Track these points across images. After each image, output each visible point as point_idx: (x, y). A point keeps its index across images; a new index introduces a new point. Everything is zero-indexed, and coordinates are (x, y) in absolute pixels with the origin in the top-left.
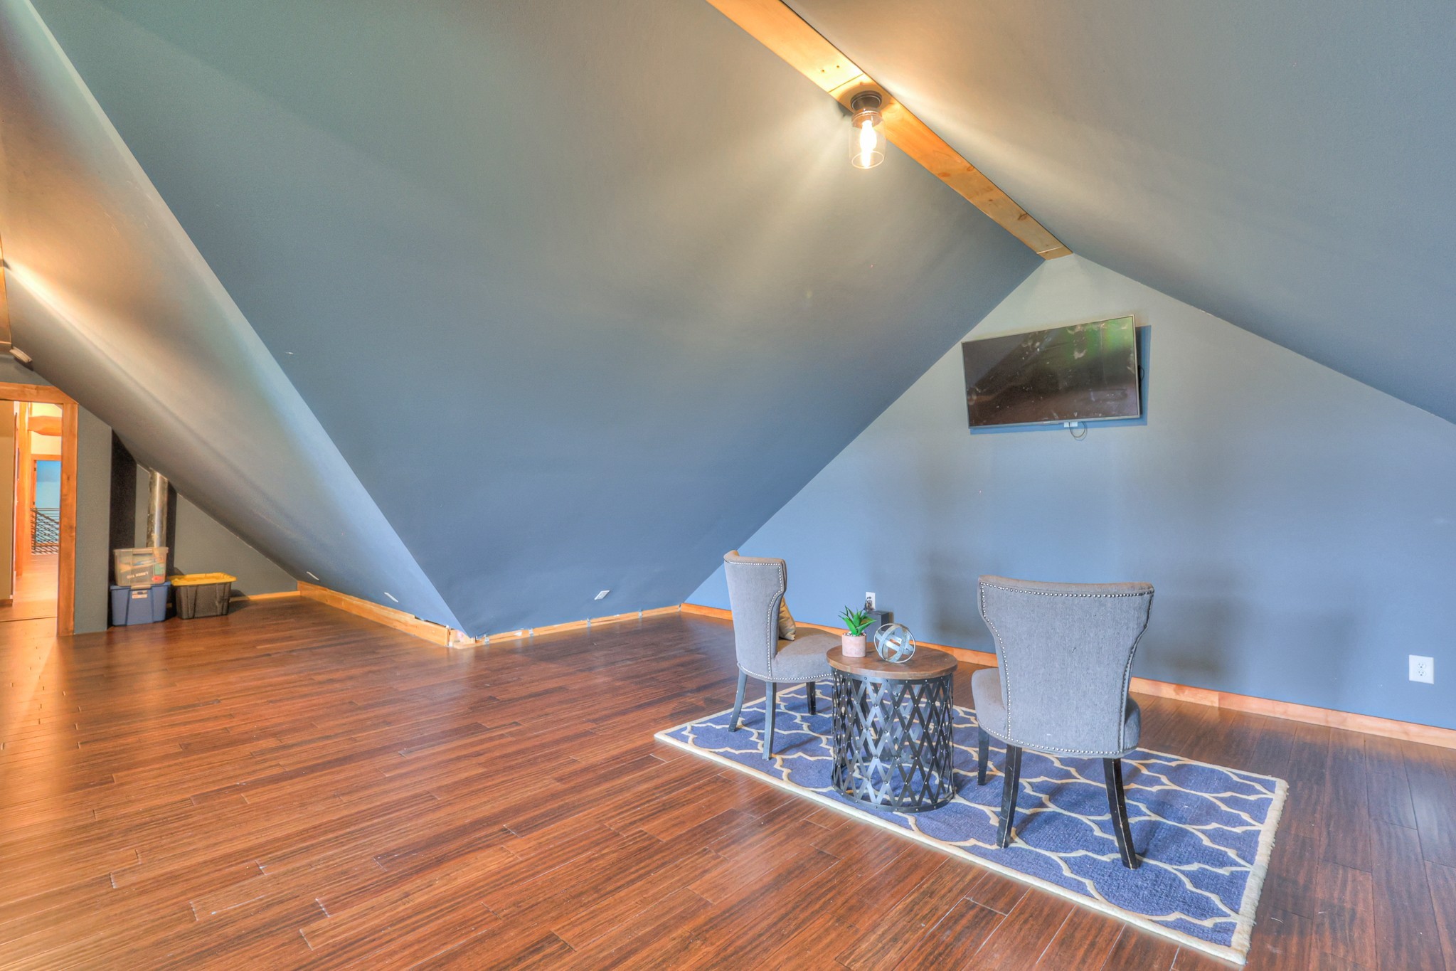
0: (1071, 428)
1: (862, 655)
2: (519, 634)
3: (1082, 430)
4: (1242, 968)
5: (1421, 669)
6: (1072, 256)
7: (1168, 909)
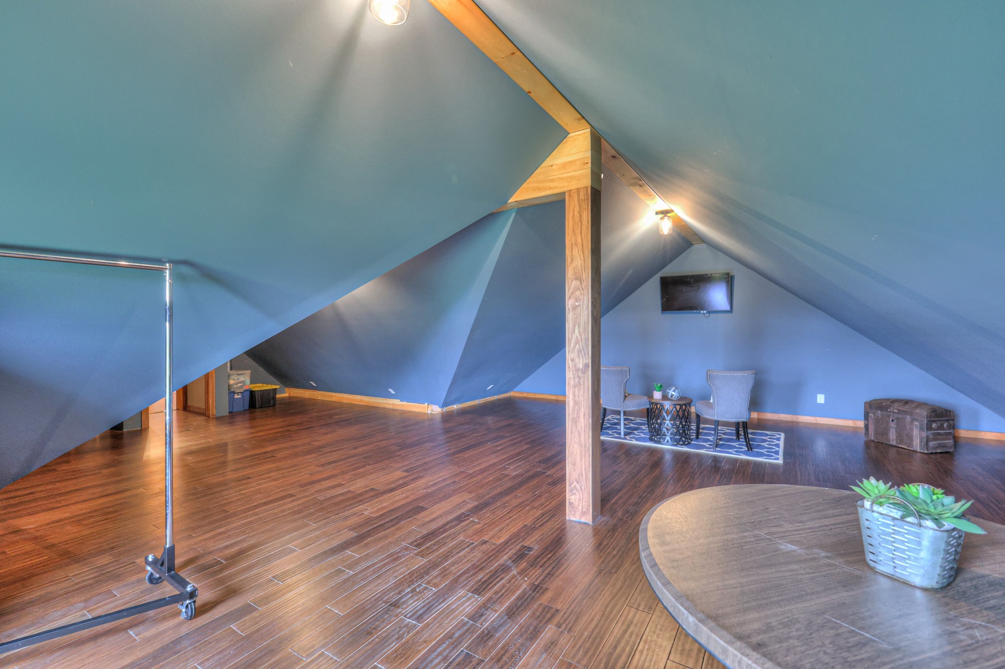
0: (704, 313)
1: (661, 398)
2: (455, 406)
3: (708, 314)
4: (782, 465)
5: (821, 399)
6: (704, 244)
7: (763, 456)
